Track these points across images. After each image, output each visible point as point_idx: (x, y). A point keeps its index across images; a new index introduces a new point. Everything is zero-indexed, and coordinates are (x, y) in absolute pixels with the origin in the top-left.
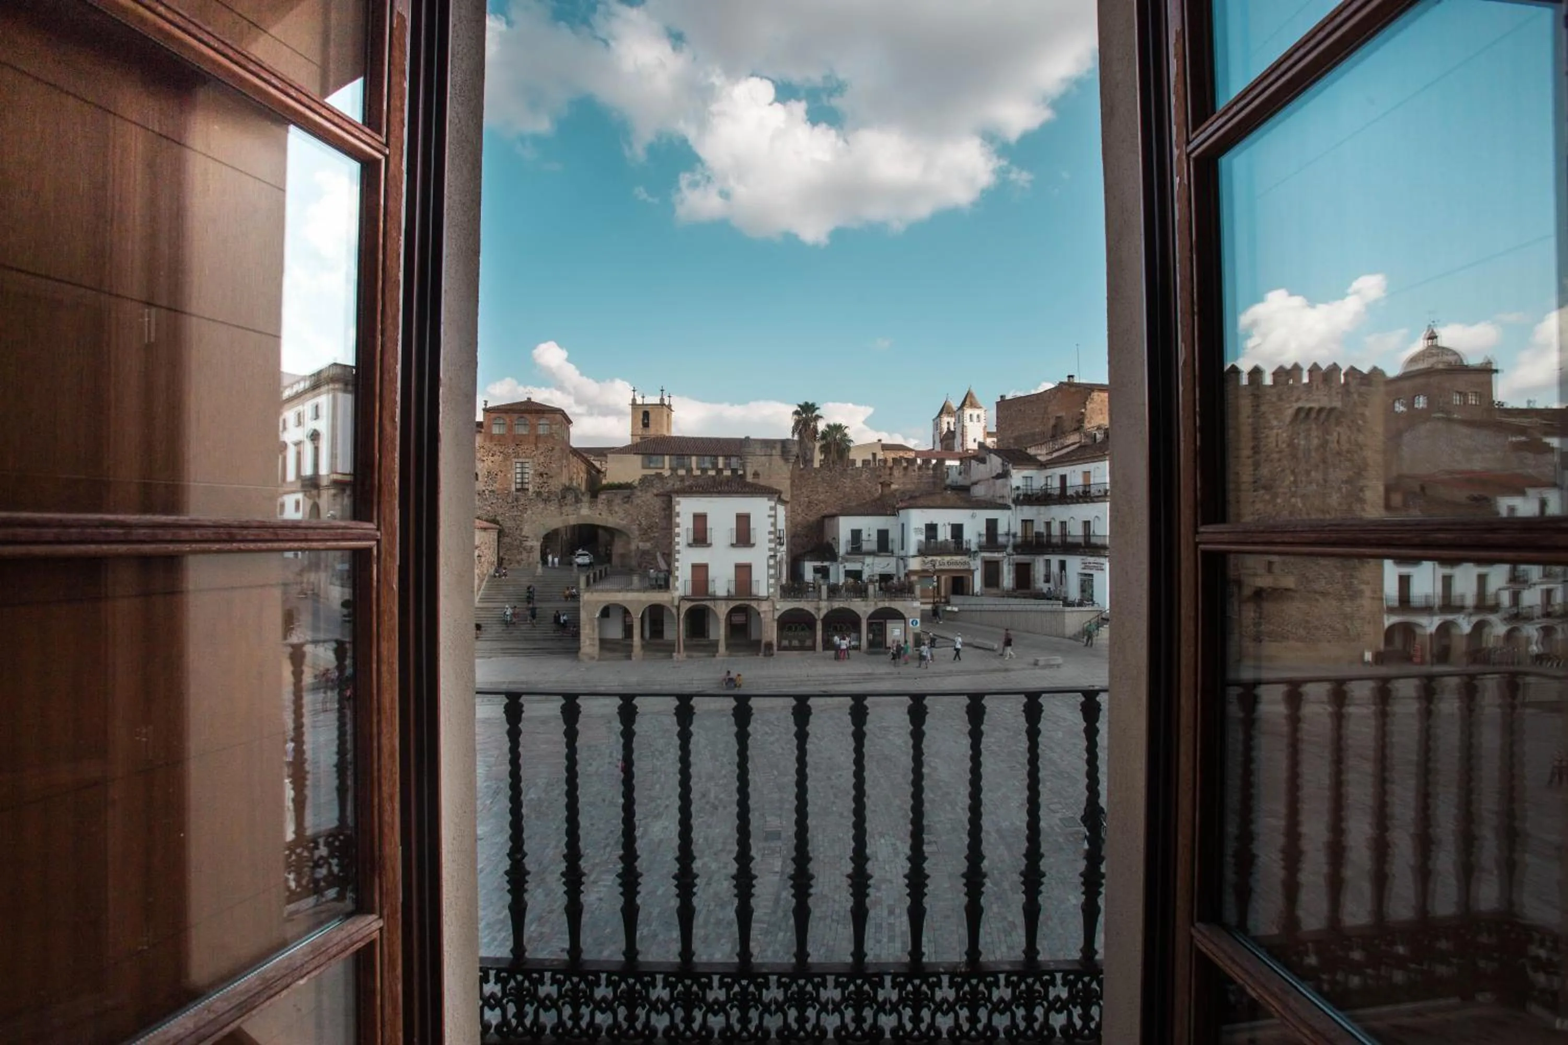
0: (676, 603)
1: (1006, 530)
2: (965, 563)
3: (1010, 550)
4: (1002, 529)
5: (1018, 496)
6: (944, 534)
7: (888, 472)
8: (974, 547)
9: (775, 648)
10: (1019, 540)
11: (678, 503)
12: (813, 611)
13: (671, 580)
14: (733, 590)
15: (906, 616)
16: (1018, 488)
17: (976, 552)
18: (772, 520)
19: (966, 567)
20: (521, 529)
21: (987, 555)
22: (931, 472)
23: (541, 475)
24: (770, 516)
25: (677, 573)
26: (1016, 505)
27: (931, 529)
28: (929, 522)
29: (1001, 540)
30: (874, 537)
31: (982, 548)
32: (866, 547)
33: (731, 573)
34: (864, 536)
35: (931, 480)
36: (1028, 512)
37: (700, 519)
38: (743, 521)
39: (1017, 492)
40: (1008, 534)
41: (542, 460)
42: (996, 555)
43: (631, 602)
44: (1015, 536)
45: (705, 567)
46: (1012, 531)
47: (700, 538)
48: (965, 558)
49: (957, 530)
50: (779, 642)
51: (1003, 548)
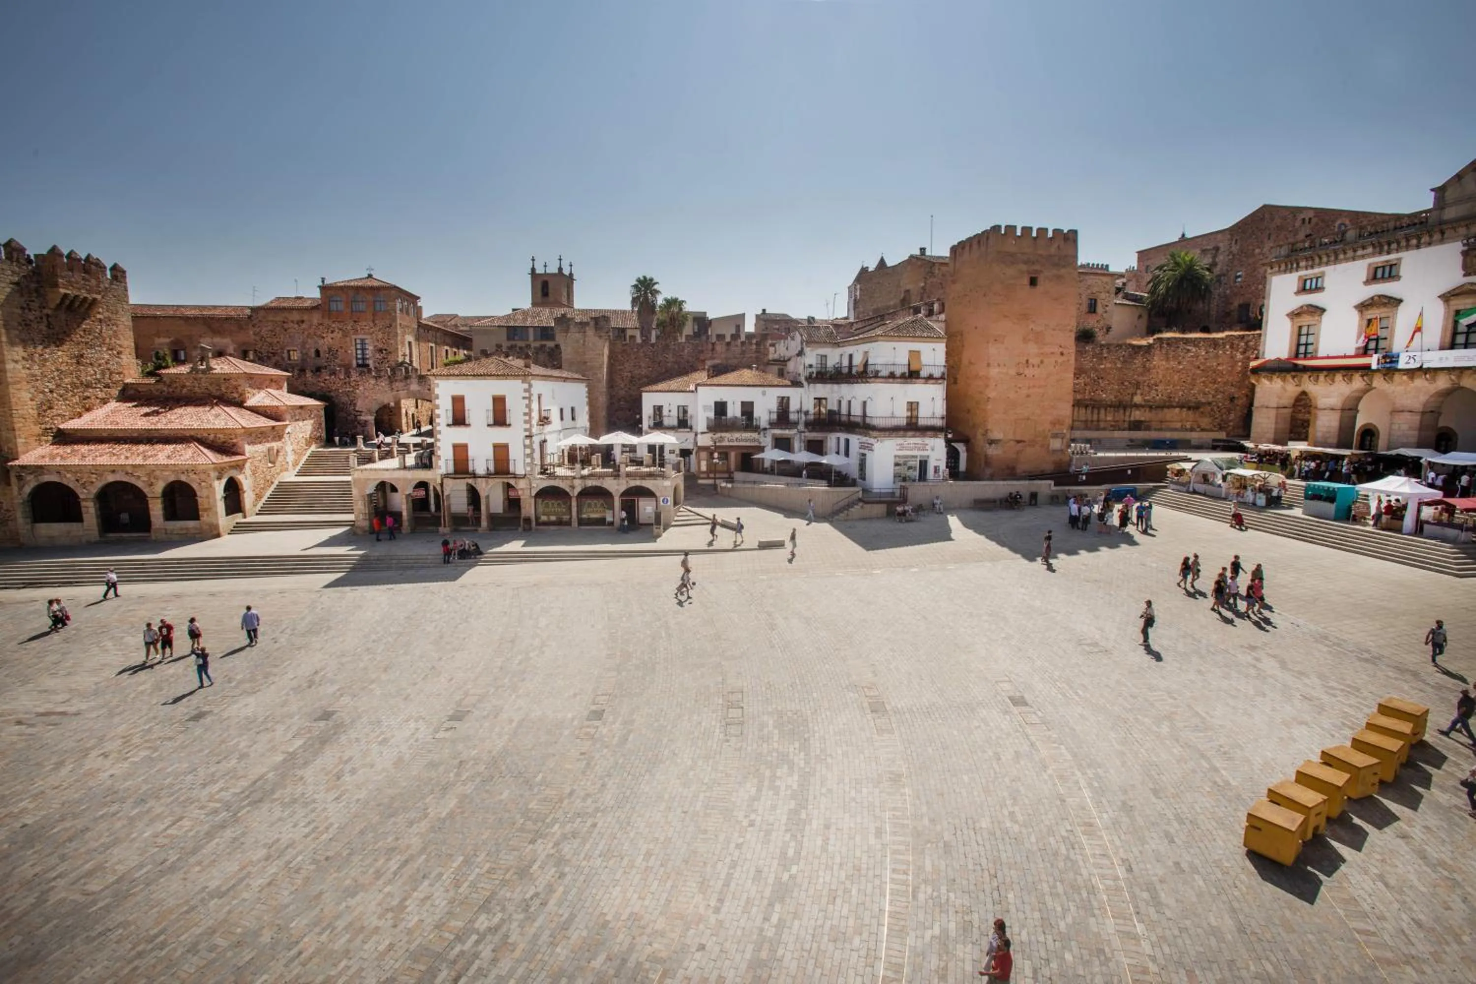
0: (439, 481)
1: (798, 407)
2: (754, 440)
3: (801, 427)
4: (794, 406)
5: (811, 374)
6: (734, 411)
7: (710, 346)
8: (764, 423)
9: (534, 523)
10: (811, 417)
11: (438, 385)
12: (568, 490)
13: (434, 459)
14: (492, 469)
15: (658, 494)
16: (811, 366)
17: (765, 429)
18: (527, 401)
19: (756, 444)
20: (355, 405)
21: (778, 432)
22: (754, 347)
23: (381, 351)
24: (524, 398)
25: (439, 453)
26: (809, 383)
27: (720, 408)
28: (718, 400)
29: (793, 417)
30: (674, 413)
31: (773, 425)
32: (666, 422)
33: (489, 453)
34: (665, 412)
35: (754, 355)
36: (822, 390)
37: (458, 402)
38: (499, 402)
39: (810, 370)
40: (799, 411)
41: (380, 336)
42: (787, 432)
43: (398, 479)
44: (807, 413)
45: (464, 447)
46: (804, 409)
47: (459, 420)
48: (755, 435)
49: (748, 408)
50: (537, 518)
51: (795, 424)
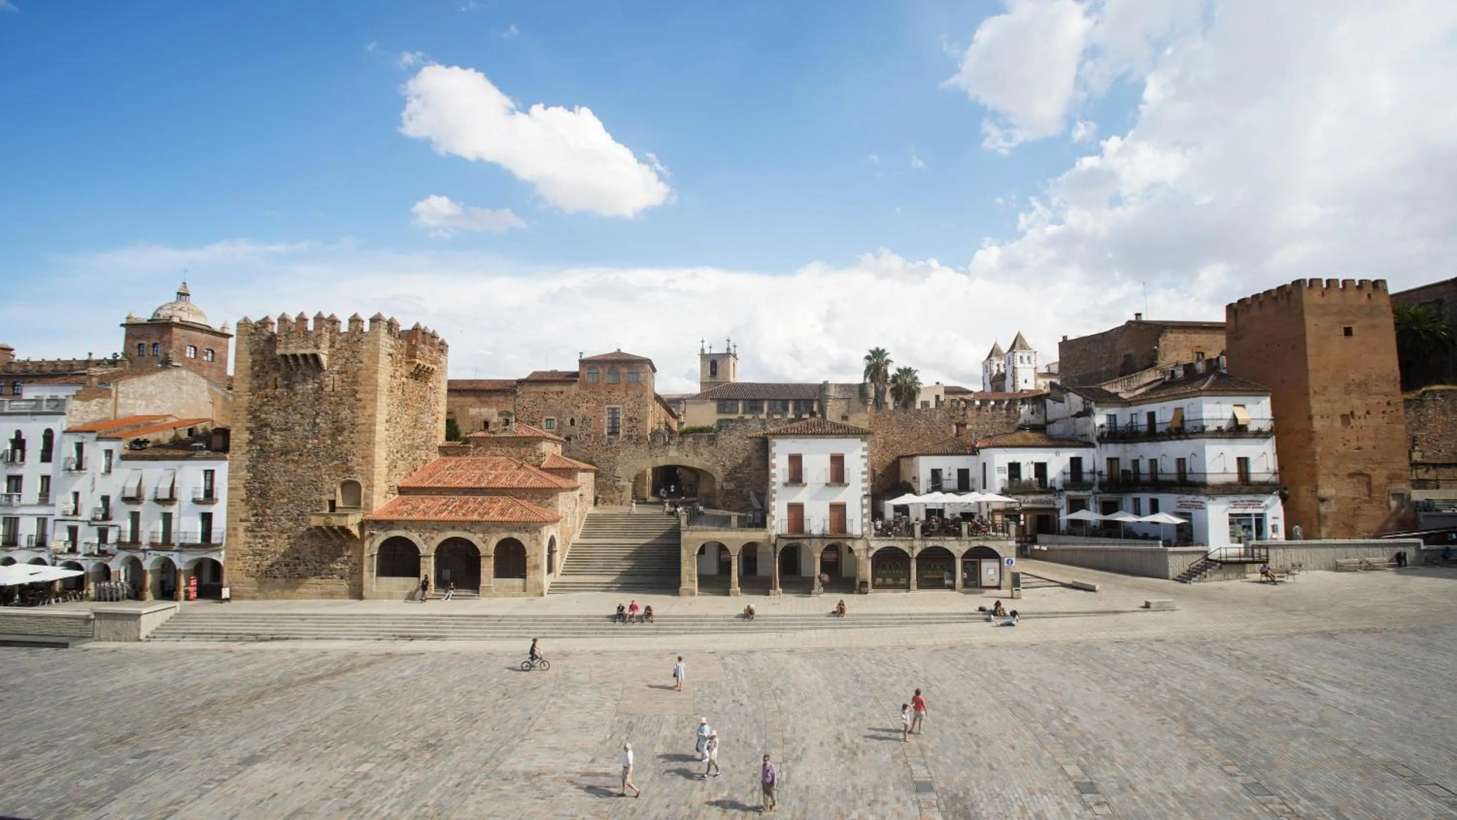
0: (773, 541)
1: (1091, 467)
2: (1048, 502)
3: (1096, 488)
4: (1087, 466)
5: (1102, 434)
6: (1028, 473)
7: (961, 413)
8: (1058, 486)
9: (870, 585)
10: (1105, 478)
11: (775, 445)
12: (907, 550)
13: (768, 519)
14: (828, 529)
15: (1001, 555)
16: (1102, 426)
17: (1061, 490)
18: (865, 460)
19: (1052, 506)
20: (614, 471)
21: (1072, 493)
22: (1005, 412)
23: (631, 419)
24: (863, 457)
25: (773, 513)
26: (1101, 443)
27: (1014, 469)
28: (1011, 461)
29: (1087, 478)
30: (955, 476)
31: (1066, 486)
32: (945, 485)
33: (826, 512)
34: (945, 475)
35: (1005, 420)
36: (1113, 450)
37: (796, 461)
38: (838, 461)
39: (1101, 430)
40: (1093, 472)
41: (632, 406)
42: (1081, 493)
43: (730, 539)
44: (1100, 474)
45: (800, 506)
46: (1098, 469)
47: (796, 478)
48: (1050, 497)
49: (1041, 469)
50: (873, 579)
51: (1088, 486)
